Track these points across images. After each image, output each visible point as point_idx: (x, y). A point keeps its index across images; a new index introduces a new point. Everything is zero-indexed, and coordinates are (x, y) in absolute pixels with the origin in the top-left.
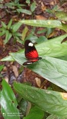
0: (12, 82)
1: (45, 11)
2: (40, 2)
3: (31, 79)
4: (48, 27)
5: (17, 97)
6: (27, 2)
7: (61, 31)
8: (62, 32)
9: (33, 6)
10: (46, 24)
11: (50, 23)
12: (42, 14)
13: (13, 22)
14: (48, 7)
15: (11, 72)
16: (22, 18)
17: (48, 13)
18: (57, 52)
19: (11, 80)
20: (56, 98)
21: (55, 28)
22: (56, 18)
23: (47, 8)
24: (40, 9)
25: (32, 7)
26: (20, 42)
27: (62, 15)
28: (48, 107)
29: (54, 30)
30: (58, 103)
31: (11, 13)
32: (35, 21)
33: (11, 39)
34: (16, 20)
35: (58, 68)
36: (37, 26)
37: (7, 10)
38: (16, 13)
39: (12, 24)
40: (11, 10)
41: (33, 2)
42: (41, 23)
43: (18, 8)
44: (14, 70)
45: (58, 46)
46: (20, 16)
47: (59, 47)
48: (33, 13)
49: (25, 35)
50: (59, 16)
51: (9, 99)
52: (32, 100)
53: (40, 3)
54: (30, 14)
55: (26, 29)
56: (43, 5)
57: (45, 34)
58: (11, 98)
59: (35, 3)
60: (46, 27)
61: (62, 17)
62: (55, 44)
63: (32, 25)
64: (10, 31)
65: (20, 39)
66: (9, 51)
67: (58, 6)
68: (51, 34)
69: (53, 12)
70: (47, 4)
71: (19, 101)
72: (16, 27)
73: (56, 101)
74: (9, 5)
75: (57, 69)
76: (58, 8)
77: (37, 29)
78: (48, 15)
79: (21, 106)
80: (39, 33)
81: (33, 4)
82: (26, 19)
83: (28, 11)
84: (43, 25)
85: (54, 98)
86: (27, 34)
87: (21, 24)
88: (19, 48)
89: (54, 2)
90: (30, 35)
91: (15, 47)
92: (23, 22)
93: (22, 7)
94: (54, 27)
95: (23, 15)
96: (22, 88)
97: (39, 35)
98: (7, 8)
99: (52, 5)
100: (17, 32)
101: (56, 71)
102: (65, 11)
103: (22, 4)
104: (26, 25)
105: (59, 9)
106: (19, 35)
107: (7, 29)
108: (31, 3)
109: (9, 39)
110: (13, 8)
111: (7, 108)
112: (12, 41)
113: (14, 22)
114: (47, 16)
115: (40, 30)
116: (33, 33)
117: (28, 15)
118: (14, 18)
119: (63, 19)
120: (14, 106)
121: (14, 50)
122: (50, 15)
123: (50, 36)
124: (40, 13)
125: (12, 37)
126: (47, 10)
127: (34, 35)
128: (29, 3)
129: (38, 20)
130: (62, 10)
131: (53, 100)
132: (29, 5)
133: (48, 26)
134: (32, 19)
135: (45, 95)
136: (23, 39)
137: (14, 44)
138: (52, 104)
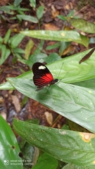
0: (11, 119)
1: (57, 17)
2: (49, 5)
3: (39, 115)
4: (61, 41)
5: (20, 141)
6: (31, 5)
7: (79, 45)
8: (81, 47)
9: (41, 11)
10: (59, 36)
11: (64, 35)
12: (53, 22)
13: (11, 33)
14: (61, 12)
15: (10, 104)
16: (25, 28)
17: (61, 21)
18: (74, 75)
19: (10, 116)
20: (74, 140)
21: (71, 42)
22: (72, 27)
23: (60, 14)
24: (50, 16)
25: (38, 12)
26: (23, 61)
27: (81, 24)
28: (63, 153)
29: (70, 44)
30: (77, 148)
31: (8, 20)
32: (43, 32)
33: (9, 57)
34: (15, 30)
35: (75, 99)
36: (46, 39)
37: (3, 17)
38: (16, 21)
39: (11, 36)
40: (9, 16)
41: (40, 5)
42: (52, 35)
43: (19, 14)
44: (14, 102)
45: (75, 67)
46: (22, 26)
47: (76, 69)
48: (40, 21)
49: (29, 52)
50: (77, 25)
51: (8, 143)
52: (39, 145)
53: (50, 7)
54: (36, 21)
55: (31, 43)
56: (54, 10)
57: (58, 50)
58: (10, 141)
59: (42, 6)
60: (58, 40)
61: (80, 27)
62: (70, 64)
63: (39, 38)
64: (8, 46)
65: (23, 58)
66: (6, 74)
67: (74, 11)
68: (66, 50)
69: (68, 20)
70: (59, 8)
71: (22, 147)
72: (16, 41)
73: (74, 144)
74: (6, 9)
76: (74, 14)
77: (47, 43)
78: (61, 23)
79: (25, 153)
80: (49, 48)
81: (40, 7)
82: (30, 29)
83: (33, 18)
84: (54, 37)
85: (70, 141)
86: (32, 50)
87: (23, 37)
88: (21, 70)
89: (70, 6)
90: (36, 51)
91: (16, 69)
92: (27, 33)
93: (24, 12)
94: (70, 40)
95: (26, 23)
96: (26, 127)
97: (49, 51)
98: (3, 14)
99: (67, 10)
100: (18, 47)
101: (73, 102)
102: (85, 18)
103: (24, 7)
104: (30, 37)
105: (77, 15)
106: (22, 51)
107: (3, 44)
108: (37, 7)
109: (6, 57)
110: (12, 13)
111: (5, 157)
112: (10, 60)
113: (14, 34)
114: (60, 25)
115: (51, 45)
116: (41, 48)
117: (33, 24)
118: (13, 28)
119: (82, 29)
120: (15, 153)
121: (14, 72)
122: (64, 23)
123: (65, 54)
124: (50, 20)
125: (11, 54)
126: (59, 17)
127: (42, 52)
128: (34, 6)
129: (47, 31)
130: (80, 16)
131: (70, 143)
132: (34, 9)
133: (62, 39)
134: (38, 29)
135: (59, 137)
136: (27, 57)
137: (14, 65)
138: (68, 149)
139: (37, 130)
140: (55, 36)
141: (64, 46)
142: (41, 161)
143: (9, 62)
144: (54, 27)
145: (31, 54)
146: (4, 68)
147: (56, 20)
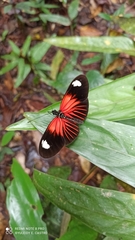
0: (31, 164)
1: (98, 16)
4: (105, 52)
5: (42, 197)
7: (131, 58)
8: (134, 60)
9: (74, 7)
10: (101, 45)
11: (109, 44)
12: (92, 24)
13: (32, 41)
14: (105, 8)
15: (29, 143)
16: (51, 33)
17: (104, 22)
18: (125, 108)
19: (30, 159)
20: (124, 206)
21: (119, 54)
22: (120, 31)
23: (102, 12)
24: (89, 14)
26: (48, 82)
28: (107, 224)
29: (118, 57)
30: (128, 217)
31: (28, 22)
32: (77, 40)
34: (38, 37)
36: (82, 49)
37: (21, 18)
38: (39, 23)
39: (31, 46)
40: (29, 16)
42: (91, 43)
43: (43, 12)
44: (35, 140)
45: (128, 95)
46: (47, 29)
47: (129, 99)
48: (73, 23)
49: (57, 68)
50: (129, 28)
51: (26, 201)
53: (88, 2)
55: (60, 55)
56: (94, 5)
57: (100, 63)
58: (30, 198)
60: (100, 51)
61: (134, 30)
62: (121, 91)
63: (71, 48)
64: (27, 60)
65: (48, 77)
66: (25, 100)
67: (125, 6)
68: (111, 65)
69: (116, 20)
71: (46, 205)
72: (38, 53)
73: (123, 211)
75: (126, 146)
76: (125, 11)
77: (82, 55)
78: (104, 25)
79: (50, 214)
80: (86, 62)
81: (73, 2)
82: (59, 35)
83: (63, 18)
84: (94, 47)
85: (118, 206)
86: (61, 65)
87: (48, 46)
90: (67, 67)
91: (38, 94)
92: (54, 41)
93: (50, 10)
94: (118, 51)
95: (53, 27)
96: (51, 184)
97: (86, 67)
98: (21, 13)
99: (113, 5)
100: (41, 61)
101: (124, 150)
104: (59, 48)
105: (128, 12)
106: (46, 67)
107: (21, 57)
108: (69, 2)
109: (25, 77)
110: (33, 12)
111: (23, 220)
112: (31, 79)
113: (36, 42)
114: (102, 28)
115: (88, 57)
116: (74, 63)
117: (63, 27)
118: (35, 34)
120: (36, 215)
121: (35, 98)
122: (109, 25)
124: (88, 21)
125: (32, 72)
126: (102, 16)
127: (75, 68)
128: (65, 1)
129: (84, 38)
130: (133, 14)
131: (117, 210)
132: (65, 5)
133: (106, 49)
134: (71, 35)
135: (101, 200)
136: (53, 76)
137: (36, 87)
138: (114, 218)
139: (69, 189)
140: (96, 45)
141: (108, 60)
142: (73, 228)
143: (29, 83)
144: (94, 31)
145: (60, 71)
146: (22, 91)
147: (97, 20)
